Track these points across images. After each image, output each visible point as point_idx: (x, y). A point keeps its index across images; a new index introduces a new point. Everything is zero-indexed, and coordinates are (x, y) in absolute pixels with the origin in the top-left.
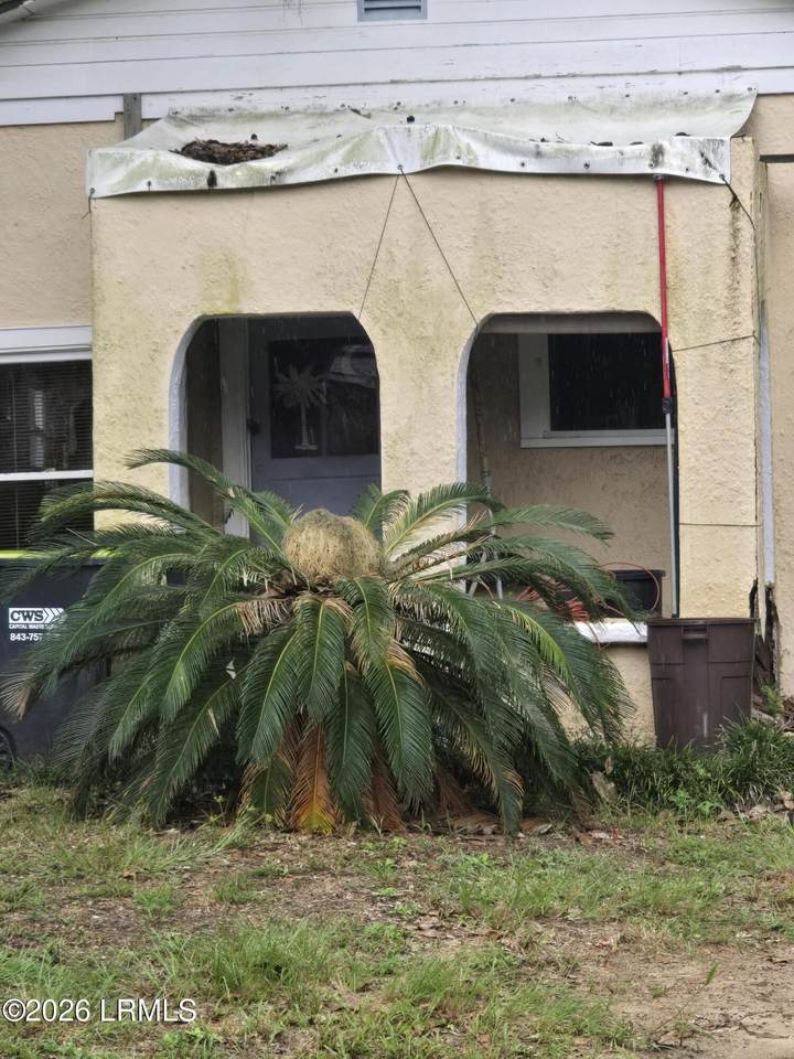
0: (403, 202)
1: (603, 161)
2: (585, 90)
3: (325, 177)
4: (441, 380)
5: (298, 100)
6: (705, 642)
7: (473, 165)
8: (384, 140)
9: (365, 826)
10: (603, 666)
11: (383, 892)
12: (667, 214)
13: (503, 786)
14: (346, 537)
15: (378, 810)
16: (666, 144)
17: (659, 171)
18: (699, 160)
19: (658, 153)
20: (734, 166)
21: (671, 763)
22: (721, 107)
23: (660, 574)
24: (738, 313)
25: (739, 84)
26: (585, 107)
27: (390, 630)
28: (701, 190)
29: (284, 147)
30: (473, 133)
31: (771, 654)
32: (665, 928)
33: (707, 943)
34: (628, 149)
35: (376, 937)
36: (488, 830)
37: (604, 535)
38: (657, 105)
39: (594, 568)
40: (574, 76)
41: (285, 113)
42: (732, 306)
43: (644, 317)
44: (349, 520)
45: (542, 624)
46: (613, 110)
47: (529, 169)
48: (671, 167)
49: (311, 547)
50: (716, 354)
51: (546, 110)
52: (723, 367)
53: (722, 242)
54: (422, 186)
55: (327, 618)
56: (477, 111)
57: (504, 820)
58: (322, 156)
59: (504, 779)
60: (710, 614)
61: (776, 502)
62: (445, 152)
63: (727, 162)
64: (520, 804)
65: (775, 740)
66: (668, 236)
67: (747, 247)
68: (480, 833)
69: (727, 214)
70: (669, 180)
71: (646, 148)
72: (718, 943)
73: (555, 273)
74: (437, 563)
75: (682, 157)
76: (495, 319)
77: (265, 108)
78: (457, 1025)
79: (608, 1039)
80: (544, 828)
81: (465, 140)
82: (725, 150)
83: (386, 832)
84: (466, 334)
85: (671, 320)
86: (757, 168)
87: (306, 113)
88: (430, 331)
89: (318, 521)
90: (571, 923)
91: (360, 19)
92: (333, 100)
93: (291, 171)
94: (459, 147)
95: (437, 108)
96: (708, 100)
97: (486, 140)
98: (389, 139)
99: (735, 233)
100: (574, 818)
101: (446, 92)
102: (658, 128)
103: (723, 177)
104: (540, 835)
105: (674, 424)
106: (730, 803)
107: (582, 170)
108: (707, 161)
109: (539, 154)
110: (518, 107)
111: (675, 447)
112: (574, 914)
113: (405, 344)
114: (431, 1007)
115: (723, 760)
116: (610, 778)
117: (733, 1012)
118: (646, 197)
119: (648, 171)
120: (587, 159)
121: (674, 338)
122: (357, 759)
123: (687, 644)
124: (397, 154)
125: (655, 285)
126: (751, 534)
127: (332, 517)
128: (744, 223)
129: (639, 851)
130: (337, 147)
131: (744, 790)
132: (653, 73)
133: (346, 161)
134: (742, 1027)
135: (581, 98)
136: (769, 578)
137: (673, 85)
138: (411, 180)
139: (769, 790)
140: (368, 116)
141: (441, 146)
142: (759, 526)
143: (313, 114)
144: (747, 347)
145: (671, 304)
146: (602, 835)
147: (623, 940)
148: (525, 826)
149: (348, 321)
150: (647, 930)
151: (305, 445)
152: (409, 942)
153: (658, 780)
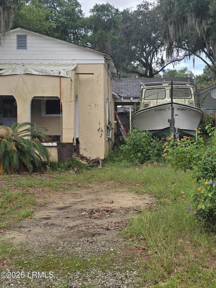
0: (21, 79)
1: (52, 73)
2: (51, 62)
3: (9, 74)
4: (26, 106)
5: (7, 62)
6: (65, 146)
7: (32, 73)
8: (18, 69)
9: (8, 173)
10: (46, 150)
11: (8, 183)
12: (61, 82)
13: (30, 167)
14: (8, 130)
15: (10, 171)
16: (61, 71)
17: (60, 75)
18: (66, 74)
19: (60, 72)
20: (72, 75)
21: (59, 164)
22: (72, 66)
23: (60, 136)
24: (72, 97)
25: (75, 62)
26: (51, 64)
27: (13, 144)
28: (66, 78)
29: (4, 69)
30: (32, 68)
31: (79, 148)
32: (49, 188)
33: (55, 191)
34: (55, 72)
35: (4, 190)
36: (27, 174)
37: (47, 130)
38: (62, 65)
39: (45, 135)
40: (50, 60)
41: (5, 64)
42: (71, 96)
43: (57, 97)
44: (8, 127)
45: (36, 143)
46: (55, 65)
47: (40, 74)
48: (62, 75)
49: (2, 131)
50: (68, 103)
51: (45, 65)
52: (69, 105)
53: (69, 86)
54: (24, 76)
55: (3, 142)
56: (35, 65)
57: (29, 172)
58: (8, 71)
59: (30, 166)
60: (67, 142)
61: (79, 125)
62: (27, 71)
63: (70, 74)
64: (32, 170)
65: (75, 161)
66: (61, 85)
67: (73, 87)
68: (26, 174)
69: (70, 82)
70: (61, 77)
71: (58, 72)
72: (57, 191)
73: (44, 90)
74: (21, 134)
75: (63, 73)
76: (35, 97)
77: (2, 63)
78: (12, 203)
79: (34, 205)
80: (36, 173)
81: (30, 69)
82: (70, 72)
83: (11, 174)
84: (31, 99)
85: (61, 98)
86: (75, 75)
87: (8, 64)
88: (25, 99)
89: (3, 128)
90: (35, 188)
91: (17, 49)
92: (13, 62)
93: (3, 73)
94: (29, 71)
95: (29, 64)
96: (70, 64)
97: (34, 69)
98: (19, 69)
99: (71, 85)
100: (41, 172)
101: (30, 62)
102: (61, 69)
103: (69, 76)
104: (35, 175)
105: (62, 113)
106: (67, 170)
107: (48, 75)
108: (67, 74)
109: (42, 72)
110: (41, 64)
111: (62, 117)
112: (36, 186)
113: (21, 100)
114: (9, 200)
115: (66, 164)
116: (49, 166)
117: (55, 201)
118: (58, 79)
119: (58, 75)
120: (49, 73)
121: (62, 101)
122: (7, 164)
123: (63, 146)
124: (20, 71)
125: (59, 92)
126: (73, 130)
127: (5, 127)
128: (73, 84)
129: (50, 177)
130: (10, 70)
131: (69, 168)
132: (62, 60)
133: (12, 72)
134: (55, 203)
135: (51, 63)
136: (77, 137)
137: (65, 62)
138: (22, 75)
139: (73, 168)
140: (18, 65)
141: (27, 70)
142: (75, 129)
143: (9, 64)
144: (73, 102)
145: (62, 96)
146: (45, 175)
147: (42, 190)
148: (33, 173)
149: (12, 97)
150: (46, 189)
151: (8, 115)
152: (9, 191)
153: (57, 166)
